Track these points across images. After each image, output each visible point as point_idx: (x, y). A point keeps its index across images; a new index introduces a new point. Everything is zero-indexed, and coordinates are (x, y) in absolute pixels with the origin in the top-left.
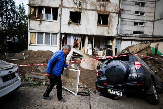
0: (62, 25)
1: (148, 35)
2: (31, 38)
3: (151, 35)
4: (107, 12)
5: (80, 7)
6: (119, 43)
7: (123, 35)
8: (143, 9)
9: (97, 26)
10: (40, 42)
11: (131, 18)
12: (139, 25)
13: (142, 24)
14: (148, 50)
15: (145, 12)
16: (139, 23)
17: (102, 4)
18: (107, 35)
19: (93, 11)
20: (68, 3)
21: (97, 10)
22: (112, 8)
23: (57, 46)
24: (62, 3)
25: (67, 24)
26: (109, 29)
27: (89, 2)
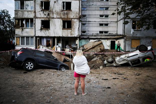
0: (36, 30)
1: (112, 34)
2: (17, 41)
3: (116, 34)
4: (70, 18)
5: (49, 17)
6: (87, 41)
7: (90, 35)
8: (107, 13)
9: (62, 30)
10: (23, 44)
11: (96, 21)
12: (104, 26)
13: (107, 25)
14: (101, 47)
15: (109, 15)
16: (104, 24)
17: (65, 13)
18: (71, 36)
19: (58, 19)
20: (40, 14)
21: (62, 18)
22: (73, 15)
23: (33, 46)
24: (35, 15)
25: (39, 30)
26: (72, 31)
27: (55, 13)
